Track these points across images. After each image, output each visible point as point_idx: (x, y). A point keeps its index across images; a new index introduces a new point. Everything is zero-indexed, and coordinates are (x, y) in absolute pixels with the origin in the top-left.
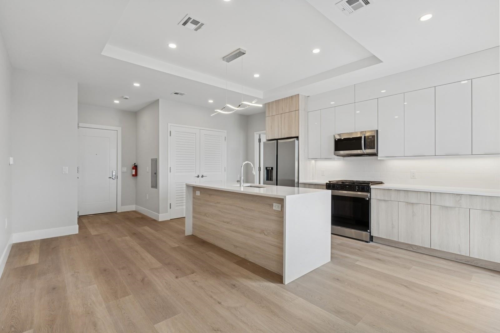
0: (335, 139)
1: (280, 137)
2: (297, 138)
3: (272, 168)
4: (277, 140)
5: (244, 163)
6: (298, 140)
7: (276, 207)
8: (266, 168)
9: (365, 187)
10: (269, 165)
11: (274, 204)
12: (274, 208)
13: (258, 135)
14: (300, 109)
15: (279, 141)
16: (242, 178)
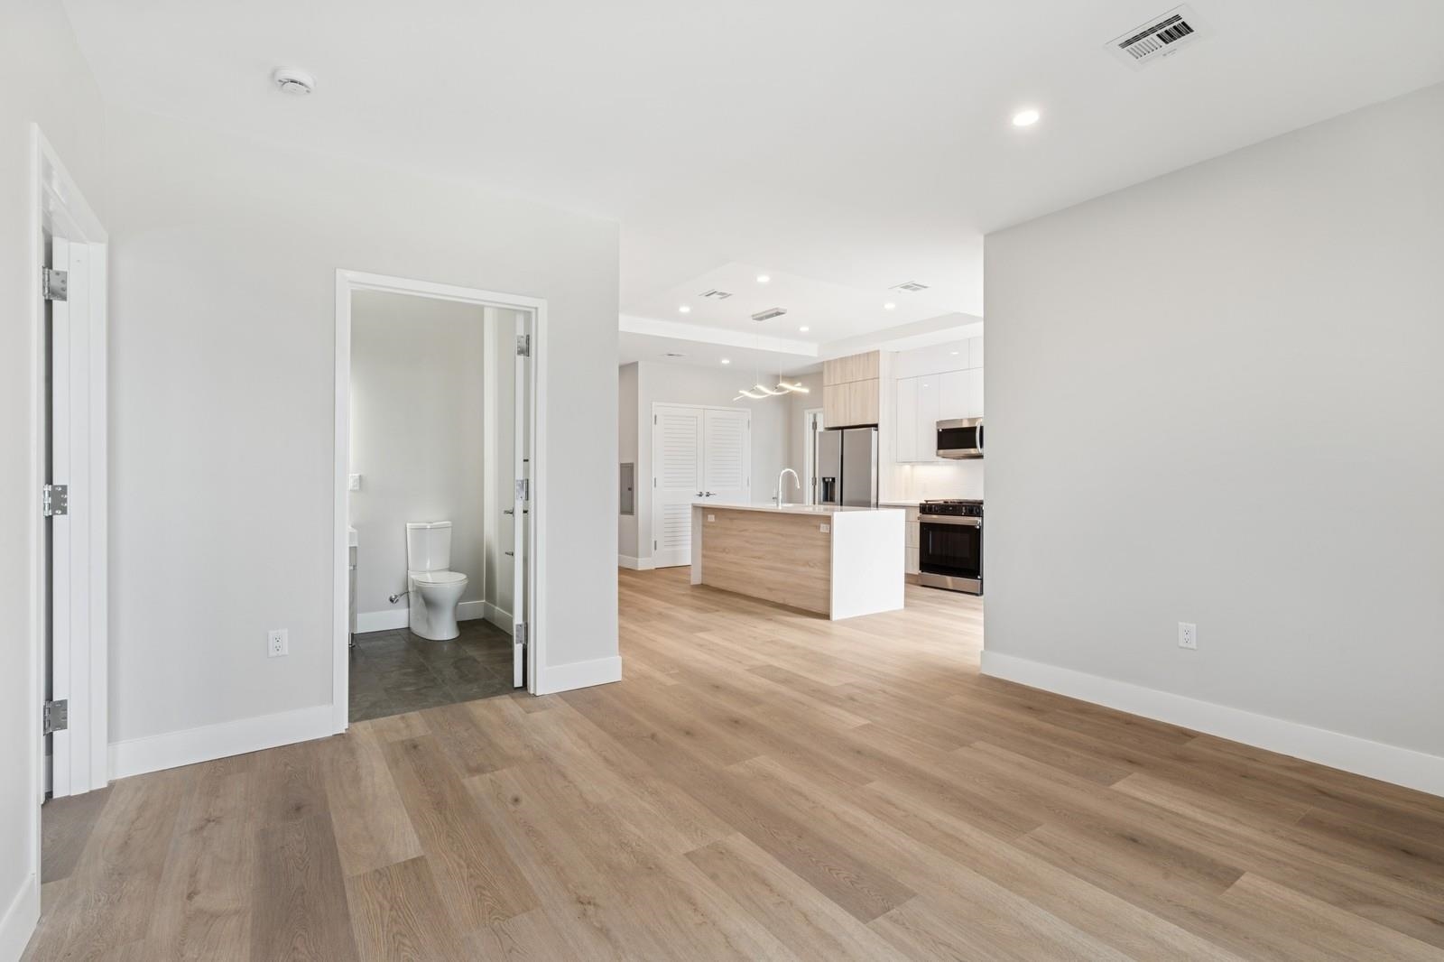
0: (938, 430)
1: (848, 425)
2: (876, 426)
3: (833, 479)
4: (842, 428)
5: (783, 471)
6: (877, 430)
7: (824, 528)
8: (824, 479)
9: (975, 508)
10: (829, 474)
11: (822, 525)
12: (822, 530)
13: (812, 417)
14: (881, 375)
15: (845, 431)
16: (780, 493)
